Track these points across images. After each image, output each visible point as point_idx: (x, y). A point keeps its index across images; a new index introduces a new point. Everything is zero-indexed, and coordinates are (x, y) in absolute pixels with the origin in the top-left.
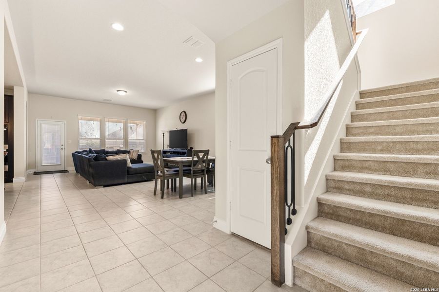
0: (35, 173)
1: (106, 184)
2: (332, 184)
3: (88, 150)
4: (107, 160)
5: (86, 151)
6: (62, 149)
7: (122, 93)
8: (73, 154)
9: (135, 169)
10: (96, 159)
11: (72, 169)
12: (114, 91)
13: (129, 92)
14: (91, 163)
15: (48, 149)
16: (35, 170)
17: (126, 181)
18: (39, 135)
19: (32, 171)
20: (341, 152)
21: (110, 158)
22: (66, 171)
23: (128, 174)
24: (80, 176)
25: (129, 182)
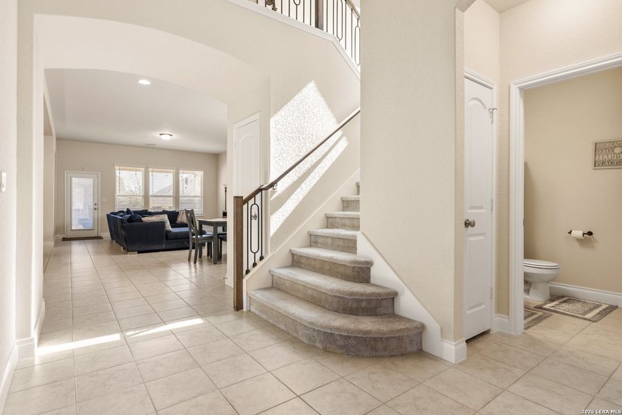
0: (64, 239)
1: (140, 250)
2: (313, 239)
3: (125, 210)
4: (142, 221)
5: (123, 212)
6: (95, 209)
7: (166, 138)
8: (108, 216)
9: (176, 233)
10: (130, 220)
11: (107, 235)
12: (157, 134)
13: (175, 136)
14: (124, 224)
15: (79, 210)
16: (63, 236)
17: (164, 247)
18: (69, 190)
19: (61, 236)
20: (343, 211)
21: (146, 219)
22: (99, 238)
23: (167, 240)
24: (115, 242)
25: (167, 248)
